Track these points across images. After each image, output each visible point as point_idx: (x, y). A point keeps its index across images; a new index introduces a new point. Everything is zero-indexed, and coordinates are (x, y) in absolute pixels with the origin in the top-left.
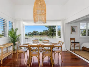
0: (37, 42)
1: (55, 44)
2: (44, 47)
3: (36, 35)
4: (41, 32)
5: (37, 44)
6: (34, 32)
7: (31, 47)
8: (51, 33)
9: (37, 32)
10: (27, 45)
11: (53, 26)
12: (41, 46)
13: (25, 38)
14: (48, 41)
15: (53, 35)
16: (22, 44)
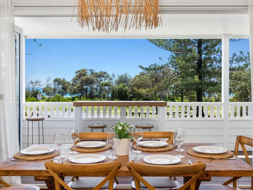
0: (101, 144)
1: (211, 157)
2: (143, 174)
3: (91, 97)
4: (123, 80)
5: (101, 157)
6: (81, 74)
7: (62, 176)
8: (190, 80)
9: (102, 75)
10: (41, 166)
11: (200, 42)
12: (124, 169)
13: (23, 117)
14: (169, 136)
15: (200, 100)
16: (11, 156)
